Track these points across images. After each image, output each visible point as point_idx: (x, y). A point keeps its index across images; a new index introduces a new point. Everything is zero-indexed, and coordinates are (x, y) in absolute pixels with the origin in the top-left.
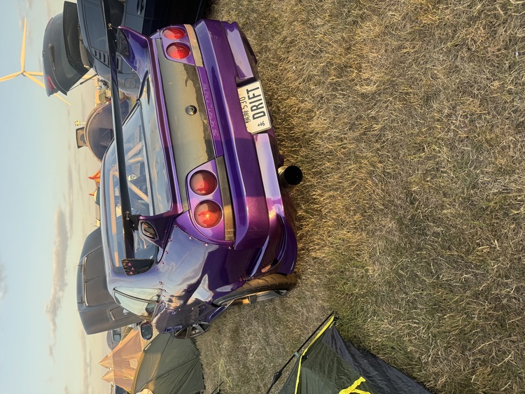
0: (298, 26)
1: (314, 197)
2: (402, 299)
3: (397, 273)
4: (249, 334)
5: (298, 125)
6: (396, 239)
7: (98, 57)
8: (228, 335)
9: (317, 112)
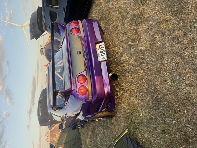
0: (119, 22)
1: (122, 84)
2: (152, 126)
3: (150, 117)
4: (98, 131)
5: (117, 57)
6: (151, 104)
7: (49, 27)
8: (91, 130)
9: (125, 54)
